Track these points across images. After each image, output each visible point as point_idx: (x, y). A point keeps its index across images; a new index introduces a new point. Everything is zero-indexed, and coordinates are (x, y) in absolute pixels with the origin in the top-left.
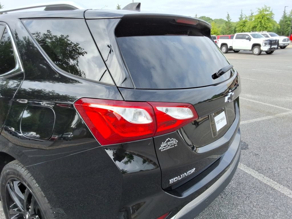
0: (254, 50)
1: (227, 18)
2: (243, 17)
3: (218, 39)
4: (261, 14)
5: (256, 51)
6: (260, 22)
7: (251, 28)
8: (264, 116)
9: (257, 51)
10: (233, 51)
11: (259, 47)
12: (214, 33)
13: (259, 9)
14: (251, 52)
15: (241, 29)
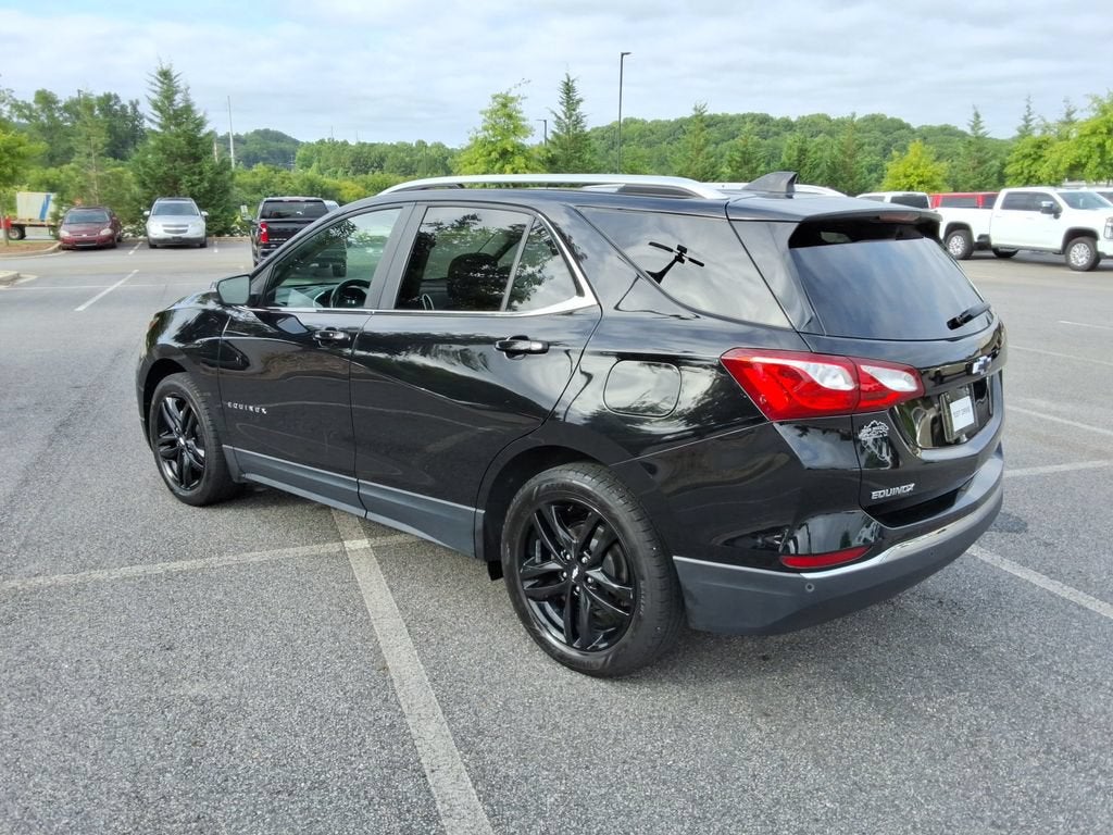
0: (1072, 252)
1: (973, 128)
2: (1033, 124)
3: (937, 206)
4: (1103, 119)
5: (1080, 254)
6: (1101, 146)
7: (1065, 169)
8: (1081, 460)
9: (1081, 257)
10: (992, 254)
11: (1090, 243)
12: (920, 183)
13: (1096, 99)
14: (1061, 259)
15: (1026, 171)
